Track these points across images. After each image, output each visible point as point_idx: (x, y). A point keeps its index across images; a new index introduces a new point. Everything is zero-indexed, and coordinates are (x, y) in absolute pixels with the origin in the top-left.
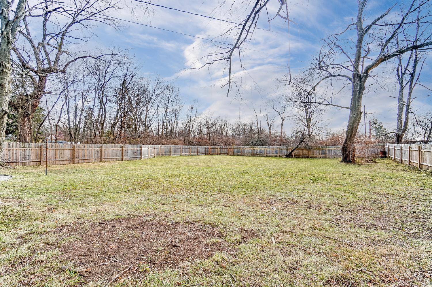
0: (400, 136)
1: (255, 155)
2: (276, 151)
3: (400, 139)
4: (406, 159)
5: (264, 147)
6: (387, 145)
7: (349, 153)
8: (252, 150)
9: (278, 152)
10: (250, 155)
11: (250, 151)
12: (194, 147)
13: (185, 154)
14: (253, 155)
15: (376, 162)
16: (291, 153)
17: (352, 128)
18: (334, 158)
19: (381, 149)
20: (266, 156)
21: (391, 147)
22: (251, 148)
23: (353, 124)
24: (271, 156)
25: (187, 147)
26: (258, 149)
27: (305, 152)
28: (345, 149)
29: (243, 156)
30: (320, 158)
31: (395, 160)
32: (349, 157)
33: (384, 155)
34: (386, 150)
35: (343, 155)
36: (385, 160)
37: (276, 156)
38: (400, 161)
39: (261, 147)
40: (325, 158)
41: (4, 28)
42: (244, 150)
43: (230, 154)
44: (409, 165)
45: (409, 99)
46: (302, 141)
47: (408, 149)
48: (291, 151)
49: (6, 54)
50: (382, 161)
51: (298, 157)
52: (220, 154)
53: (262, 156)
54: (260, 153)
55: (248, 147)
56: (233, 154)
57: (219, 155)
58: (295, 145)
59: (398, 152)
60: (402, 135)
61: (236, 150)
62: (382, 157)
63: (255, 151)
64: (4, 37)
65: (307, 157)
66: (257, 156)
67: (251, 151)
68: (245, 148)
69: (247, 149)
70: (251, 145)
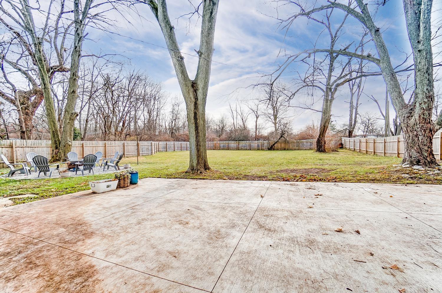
0: (351, 132)
1: (240, 149)
2: (258, 145)
3: (351, 134)
4: (357, 148)
5: (248, 141)
6: (343, 139)
7: (322, 145)
8: (237, 144)
9: (260, 146)
10: (235, 149)
11: (235, 145)
12: (184, 143)
13: (178, 150)
14: (238, 149)
15: (338, 151)
16: (272, 146)
17: (324, 126)
18: (306, 149)
19: (340, 142)
20: (250, 150)
21: (346, 140)
22: (237, 143)
23: (325, 124)
24: (254, 150)
25: (179, 143)
26: (242, 144)
27: (283, 145)
28: (319, 142)
29: (229, 150)
30: (295, 150)
31: (350, 149)
32: (322, 148)
33: (341, 146)
34: (343, 142)
35: (317, 146)
36: (343, 149)
37: (258, 149)
38: (353, 150)
39: (245, 142)
40: (299, 150)
41: (77, 43)
42: (230, 145)
43: (216, 149)
44: (360, 152)
45: (357, 104)
46: (282, 136)
47: (359, 141)
48: (273, 145)
49: (77, 65)
50: (341, 150)
51: (278, 150)
53: (246, 150)
54: (244, 147)
55: (234, 142)
56: (220, 149)
58: (276, 140)
59: (352, 144)
60: (353, 131)
61: (222, 145)
62: (341, 148)
63: (240, 146)
64: (77, 51)
65: (285, 149)
66: (242, 149)
68: (231, 143)
69: (233, 144)
70: (236, 141)
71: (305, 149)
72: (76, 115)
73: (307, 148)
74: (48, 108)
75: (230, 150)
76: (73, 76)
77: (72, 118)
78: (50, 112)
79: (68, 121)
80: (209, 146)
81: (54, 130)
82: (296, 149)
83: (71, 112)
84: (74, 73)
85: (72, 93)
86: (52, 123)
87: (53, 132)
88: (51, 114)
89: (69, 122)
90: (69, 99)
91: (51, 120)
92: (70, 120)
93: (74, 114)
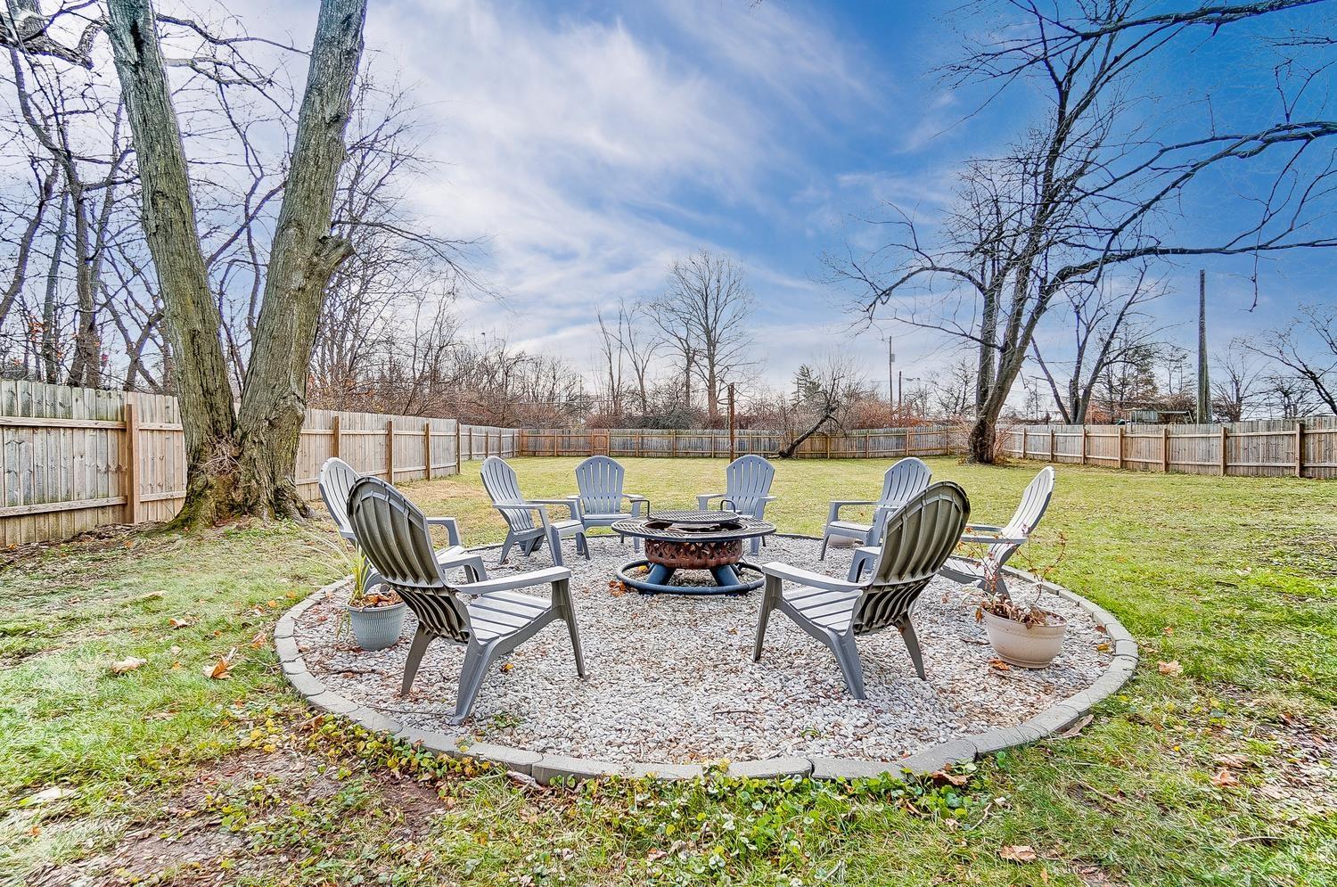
1: (680, 454)
2: (741, 443)
5: (706, 430)
8: (672, 439)
10: (666, 455)
11: (665, 442)
12: (495, 433)
14: (674, 454)
16: (794, 447)
18: (885, 457)
20: (715, 457)
22: (669, 433)
25: (481, 432)
26: (689, 437)
27: (818, 444)
29: (643, 457)
30: (854, 458)
32: (987, 452)
39: (698, 431)
40: (866, 457)
42: (645, 441)
43: (597, 453)
46: (827, 416)
48: (797, 442)
51: (802, 457)
52: (560, 454)
53: (703, 457)
54: (696, 448)
55: (660, 431)
56: (611, 453)
57: (558, 456)
61: (618, 441)
63: (682, 444)
65: (824, 456)
66: (687, 456)
67: (669, 442)
68: (651, 435)
69: (656, 438)
70: (668, 427)
71: (882, 455)
72: (341, 250)
73: (887, 454)
74: (162, 185)
75: (648, 457)
76: (345, 31)
77: (323, 266)
78: (175, 215)
79: (298, 279)
80: (569, 445)
81: (198, 327)
82: (857, 456)
83: (313, 232)
84: (349, 17)
85: (329, 126)
86: (188, 286)
87: (194, 335)
88: (178, 227)
89: (302, 289)
90: (310, 153)
91: (182, 263)
92: (312, 273)
93: (330, 243)
